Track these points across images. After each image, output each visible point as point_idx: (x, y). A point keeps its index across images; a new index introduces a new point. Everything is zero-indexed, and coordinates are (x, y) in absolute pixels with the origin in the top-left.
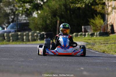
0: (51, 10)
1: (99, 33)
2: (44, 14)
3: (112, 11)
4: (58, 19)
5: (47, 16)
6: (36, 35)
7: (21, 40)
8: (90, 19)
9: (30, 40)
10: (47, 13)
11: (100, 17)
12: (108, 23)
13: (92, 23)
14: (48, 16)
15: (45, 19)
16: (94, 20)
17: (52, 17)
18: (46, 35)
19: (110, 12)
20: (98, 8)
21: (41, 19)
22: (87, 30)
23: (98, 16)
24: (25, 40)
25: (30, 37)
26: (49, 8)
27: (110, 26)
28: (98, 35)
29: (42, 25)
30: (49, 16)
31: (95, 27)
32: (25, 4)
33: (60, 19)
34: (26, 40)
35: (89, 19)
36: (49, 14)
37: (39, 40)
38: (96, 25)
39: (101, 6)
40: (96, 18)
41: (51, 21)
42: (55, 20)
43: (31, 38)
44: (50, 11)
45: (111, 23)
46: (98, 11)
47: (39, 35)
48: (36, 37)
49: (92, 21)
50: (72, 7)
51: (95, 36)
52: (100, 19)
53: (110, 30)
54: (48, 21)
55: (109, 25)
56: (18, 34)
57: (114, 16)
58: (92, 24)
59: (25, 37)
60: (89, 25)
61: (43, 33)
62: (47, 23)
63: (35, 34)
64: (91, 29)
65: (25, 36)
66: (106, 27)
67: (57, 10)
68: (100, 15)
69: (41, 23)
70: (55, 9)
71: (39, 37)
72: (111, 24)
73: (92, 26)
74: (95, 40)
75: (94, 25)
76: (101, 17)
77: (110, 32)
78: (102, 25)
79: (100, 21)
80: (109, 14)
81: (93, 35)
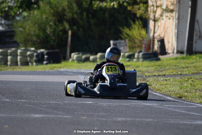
0: (54, 11)
1: (143, 55)
2: (42, 17)
3: (161, 15)
4: (67, 26)
5: (47, 21)
6: (29, 55)
7: (3, 63)
8: (123, 28)
9: (19, 63)
10: (47, 16)
11: (139, 24)
12: (156, 35)
13: (127, 34)
14: (48, 20)
15: (42, 25)
16: (130, 30)
17: (57, 23)
18: (47, 54)
19: (159, 17)
20: (139, 9)
21: (37, 25)
22: (119, 47)
23: (137, 23)
24: (9, 63)
25: (19, 58)
26: (51, 7)
27: (158, 41)
28: (142, 58)
29: (38, 37)
30: (51, 21)
31: (130, 42)
33: (70, 25)
34: (11, 62)
35: (121, 28)
36: (51, 18)
37: (34, 64)
38: (133, 39)
39: (143, 6)
40: (133, 26)
41: (55, 29)
42: (61, 28)
43: (21, 59)
44: (52, 11)
45: (159, 35)
46: (138, 15)
47: (35, 54)
48: (29, 59)
49: (126, 30)
51: (135, 60)
53: (158, 47)
54: (49, 29)
55: (156, 40)
57: (165, 24)
58: (126, 36)
59: (9, 58)
60: (121, 39)
61: (42, 50)
62: (47, 33)
63: (28, 53)
64: (126, 46)
65: (10, 55)
66: (152, 42)
67: (64, 10)
68: (140, 21)
71: (34, 58)
72: (161, 37)
73: (127, 40)
75: (128, 38)
76: (142, 25)
77: (159, 51)
78: (145, 40)
79: (140, 31)
80: (157, 20)
81: (132, 57)
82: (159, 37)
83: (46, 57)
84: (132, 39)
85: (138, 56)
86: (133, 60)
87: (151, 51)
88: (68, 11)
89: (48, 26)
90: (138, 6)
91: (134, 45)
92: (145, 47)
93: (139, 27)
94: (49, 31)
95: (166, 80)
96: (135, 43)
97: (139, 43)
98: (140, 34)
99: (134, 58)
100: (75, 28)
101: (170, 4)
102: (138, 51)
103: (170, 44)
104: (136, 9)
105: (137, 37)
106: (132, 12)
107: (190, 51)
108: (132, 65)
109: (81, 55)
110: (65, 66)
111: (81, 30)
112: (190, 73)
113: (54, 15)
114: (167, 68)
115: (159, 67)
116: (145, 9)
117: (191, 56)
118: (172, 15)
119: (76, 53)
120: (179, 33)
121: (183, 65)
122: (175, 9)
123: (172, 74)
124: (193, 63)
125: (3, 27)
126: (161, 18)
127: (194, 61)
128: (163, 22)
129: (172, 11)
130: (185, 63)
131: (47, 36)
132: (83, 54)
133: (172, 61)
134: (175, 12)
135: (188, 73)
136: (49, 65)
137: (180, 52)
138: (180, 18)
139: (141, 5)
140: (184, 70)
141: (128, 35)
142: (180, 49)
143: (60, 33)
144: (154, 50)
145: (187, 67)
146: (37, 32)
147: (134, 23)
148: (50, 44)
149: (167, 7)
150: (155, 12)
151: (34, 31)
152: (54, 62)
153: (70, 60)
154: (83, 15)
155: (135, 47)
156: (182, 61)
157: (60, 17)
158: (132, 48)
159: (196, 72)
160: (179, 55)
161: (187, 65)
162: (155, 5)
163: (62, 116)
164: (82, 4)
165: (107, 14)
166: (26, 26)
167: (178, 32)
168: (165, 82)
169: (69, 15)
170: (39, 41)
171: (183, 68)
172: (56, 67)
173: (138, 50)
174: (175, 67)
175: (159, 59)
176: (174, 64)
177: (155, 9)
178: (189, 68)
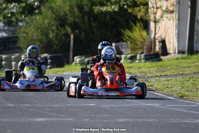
0: (56, 15)
1: (145, 56)
2: (44, 22)
3: (162, 17)
4: (69, 30)
5: (49, 26)
8: (125, 30)
10: (49, 21)
11: (140, 26)
12: (157, 36)
13: (128, 36)
14: (51, 25)
15: (45, 30)
16: (131, 32)
17: (59, 28)
18: (51, 58)
19: (159, 18)
20: (140, 11)
21: (39, 30)
22: (121, 49)
23: (138, 25)
26: (52, 12)
27: (159, 42)
28: (144, 59)
29: (41, 41)
30: (53, 25)
31: (132, 44)
32: (9, 5)
33: (72, 29)
35: (122, 31)
36: (53, 22)
38: (135, 41)
39: (143, 8)
40: (135, 28)
41: (57, 34)
42: (63, 32)
44: (54, 16)
45: (160, 36)
46: (139, 17)
49: (128, 32)
50: (96, 10)
51: (137, 61)
52: (141, 30)
53: (159, 48)
54: (51, 33)
55: (157, 41)
56: (2, 57)
57: (166, 25)
58: (128, 38)
59: (13, 63)
60: (123, 41)
61: (45, 55)
62: (50, 38)
65: (14, 61)
66: (153, 43)
67: (66, 14)
68: (140, 22)
69: (39, 38)
70: (63, 13)
72: (162, 38)
73: (129, 42)
74: (140, 68)
75: (130, 40)
76: (143, 27)
77: (160, 52)
78: (146, 41)
79: (141, 32)
80: (158, 22)
81: (134, 59)
82: (160, 38)
83: (49, 61)
84: (133, 41)
85: (140, 57)
86: (135, 62)
87: (152, 53)
88: (69, 15)
89: (50, 31)
90: (138, 8)
91: (136, 47)
92: (147, 49)
93: (140, 29)
94: (51, 35)
95: (168, 80)
96: (137, 45)
97: (140, 45)
98: (141, 35)
99: (137, 60)
100: (77, 31)
101: (170, 5)
102: (139, 53)
103: (172, 45)
104: (137, 11)
105: (139, 39)
106: (133, 14)
107: (191, 51)
108: (134, 66)
109: (83, 58)
110: (69, 70)
111: (83, 33)
112: (192, 73)
113: (55, 20)
114: (169, 68)
115: (161, 68)
116: (145, 11)
117: (192, 56)
118: (172, 15)
119: (79, 56)
120: (180, 33)
121: (184, 65)
122: (175, 10)
123: (174, 74)
124: (194, 63)
125: (6, 33)
126: (162, 19)
127: (195, 60)
128: (163, 23)
129: (172, 12)
130: (186, 63)
131: (50, 41)
132: (85, 58)
133: (173, 62)
134: (175, 13)
135: (189, 72)
136: (53, 70)
137: (181, 52)
138: (180, 18)
139: (142, 7)
140: (186, 69)
141: (130, 37)
142: (181, 49)
143: (63, 37)
144: (156, 51)
145: (189, 67)
146: (40, 37)
147: (135, 25)
148: (53, 48)
149: (167, 8)
150: (155, 13)
151: (37, 36)
152: (57, 66)
153: (74, 63)
154: (84, 19)
155: (137, 48)
156: (183, 60)
157: (62, 21)
158: (133, 49)
159: (197, 71)
160: (180, 56)
161: (188, 65)
162: (155, 7)
163: (64, 119)
164: (83, 8)
165: (108, 17)
166: (29, 31)
167: (178, 32)
168: (167, 82)
169: (70, 19)
170: (42, 45)
171: (185, 68)
172: (59, 71)
173: (140, 51)
174: (177, 67)
175: (161, 60)
176: (176, 65)
177: (155, 10)
178: (190, 68)
